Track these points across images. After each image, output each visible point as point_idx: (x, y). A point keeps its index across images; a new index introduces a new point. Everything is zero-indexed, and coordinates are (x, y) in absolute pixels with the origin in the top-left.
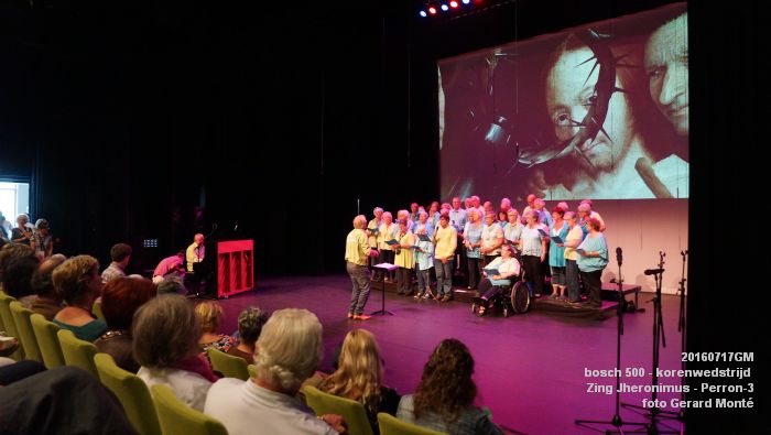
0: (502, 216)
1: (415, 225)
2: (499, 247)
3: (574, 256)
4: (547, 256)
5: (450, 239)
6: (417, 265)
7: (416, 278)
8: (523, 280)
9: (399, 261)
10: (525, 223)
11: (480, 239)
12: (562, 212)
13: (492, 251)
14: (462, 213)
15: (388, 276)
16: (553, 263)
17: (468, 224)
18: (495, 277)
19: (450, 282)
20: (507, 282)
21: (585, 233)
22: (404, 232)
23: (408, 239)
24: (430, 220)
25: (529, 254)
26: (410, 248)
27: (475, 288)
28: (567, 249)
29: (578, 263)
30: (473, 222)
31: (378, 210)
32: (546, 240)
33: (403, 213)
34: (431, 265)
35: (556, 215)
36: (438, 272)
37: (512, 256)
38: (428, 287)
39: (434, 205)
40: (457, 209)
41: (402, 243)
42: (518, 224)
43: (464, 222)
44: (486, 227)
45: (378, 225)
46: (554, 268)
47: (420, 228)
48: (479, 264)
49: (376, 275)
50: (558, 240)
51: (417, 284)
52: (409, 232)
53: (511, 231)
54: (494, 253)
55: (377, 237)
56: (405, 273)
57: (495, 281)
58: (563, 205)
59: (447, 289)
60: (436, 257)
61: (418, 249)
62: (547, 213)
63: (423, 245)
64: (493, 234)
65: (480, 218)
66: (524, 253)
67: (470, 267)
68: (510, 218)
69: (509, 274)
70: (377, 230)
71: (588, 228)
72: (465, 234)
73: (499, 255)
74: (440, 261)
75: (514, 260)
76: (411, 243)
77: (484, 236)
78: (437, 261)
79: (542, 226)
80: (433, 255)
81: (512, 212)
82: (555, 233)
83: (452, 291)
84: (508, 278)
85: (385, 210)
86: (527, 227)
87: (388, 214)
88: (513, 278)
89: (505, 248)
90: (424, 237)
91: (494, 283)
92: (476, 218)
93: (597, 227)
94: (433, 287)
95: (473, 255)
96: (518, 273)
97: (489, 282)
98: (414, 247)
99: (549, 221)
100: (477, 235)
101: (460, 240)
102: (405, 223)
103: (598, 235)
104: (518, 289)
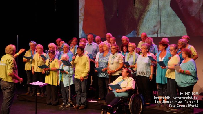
0: (124, 49)
1: (60, 54)
2: (121, 69)
3: (173, 76)
4: (154, 76)
5: (85, 64)
6: (61, 83)
7: (61, 93)
8: (138, 93)
9: (48, 80)
10: (139, 53)
11: (107, 64)
12: (166, 45)
13: (115, 72)
14: (94, 45)
15: (40, 92)
16: (158, 81)
17: (98, 53)
18: (118, 90)
19: (85, 95)
20: (125, 94)
21: (182, 59)
22: (53, 59)
23: (56, 64)
24: (72, 50)
25: (141, 75)
26: (56, 71)
27: (104, 99)
28: (168, 70)
29: (176, 80)
30: (102, 51)
31: (32, 43)
32: (154, 64)
33: (51, 45)
34: (72, 83)
35: (161, 47)
36: (77, 88)
37: (130, 75)
38: (69, 99)
39: (74, 40)
40: (91, 42)
41: (51, 67)
42: (135, 53)
43: (95, 52)
44: (111, 55)
45: (33, 54)
46: (159, 84)
47: (64, 56)
48: (106, 82)
49: (31, 91)
50: (163, 64)
51: (61, 97)
52: (56, 59)
53: (130, 59)
54: (117, 74)
55: (31, 63)
56: (53, 89)
57: (117, 93)
58: (165, 40)
59: (83, 100)
60: (75, 77)
61: (62, 71)
62: (155, 46)
63: (66, 68)
64: (116, 60)
65: (108, 49)
66: (138, 74)
67: (100, 84)
68: (130, 49)
69: (127, 89)
70: (31, 57)
71: (184, 56)
72: (96, 61)
73: (121, 75)
74: (78, 80)
75: (131, 79)
76: (57, 67)
77: (110, 62)
78: (76, 80)
79: (151, 54)
80: (73, 75)
81: (131, 45)
82: (160, 59)
83: (87, 102)
84: (126, 91)
85: (38, 43)
86: (141, 56)
87: (39, 46)
88: (130, 91)
89: (125, 70)
90: (66, 62)
91: (117, 95)
92: (105, 49)
93: (189, 54)
94: (74, 99)
95: (102, 75)
96: (133, 87)
97: (113, 94)
98: (59, 70)
99: (157, 51)
100: (105, 61)
101: (92, 64)
102: (53, 53)
103: (191, 60)
104: (134, 100)
